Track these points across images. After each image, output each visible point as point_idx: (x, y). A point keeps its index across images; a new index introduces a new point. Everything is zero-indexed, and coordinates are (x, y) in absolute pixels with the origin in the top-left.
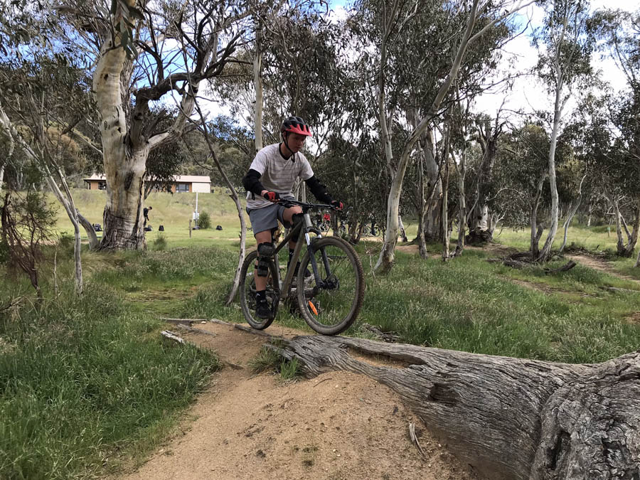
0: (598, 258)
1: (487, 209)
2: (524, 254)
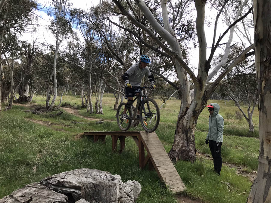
0: (75, 109)
1: (28, 87)
2: (43, 108)
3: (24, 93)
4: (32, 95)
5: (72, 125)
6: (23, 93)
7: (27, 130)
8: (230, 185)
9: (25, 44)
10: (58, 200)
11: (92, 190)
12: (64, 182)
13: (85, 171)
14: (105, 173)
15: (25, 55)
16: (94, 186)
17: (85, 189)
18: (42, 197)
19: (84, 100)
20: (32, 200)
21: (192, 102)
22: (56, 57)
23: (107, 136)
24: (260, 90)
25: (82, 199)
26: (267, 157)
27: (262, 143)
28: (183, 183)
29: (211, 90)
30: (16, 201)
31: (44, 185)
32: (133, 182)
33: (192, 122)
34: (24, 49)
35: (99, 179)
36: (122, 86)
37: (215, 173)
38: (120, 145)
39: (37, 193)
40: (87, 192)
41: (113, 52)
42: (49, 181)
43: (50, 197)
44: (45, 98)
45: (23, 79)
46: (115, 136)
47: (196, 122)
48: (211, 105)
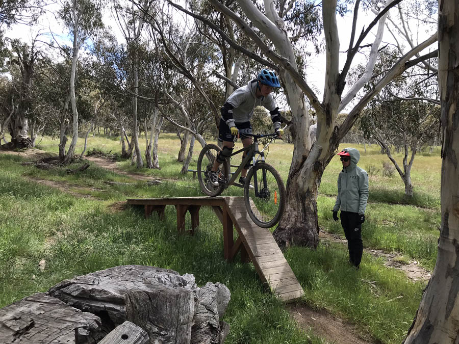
0: (110, 159)
1: (27, 121)
2: (54, 159)
3: (19, 132)
4: (34, 137)
5: (106, 188)
6: (17, 132)
7: (27, 196)
8: (375, 284)
9: (16, 44)
10: (82, 325)
11: (144, 305)
12: (93, 290)
13: (131, 270)
14: (167, 273)
15: (19, 64)
16: (148, 297)
17: (132, 302)
18: (53, 319)
19: (126, 144)
20: (34, 327)
21: (313, 146)
22: (75, 69)
23: (167, 206)
24: (446, 121)
25: (127, 322)
26: (455, 241)
27: (445, 216)
28: (299, 284)
29: (346, 126)
30: (4, 328)
31: (55, 297)
32: (216, 286)
33: (312, 181)
34: (15, 54)
35: (157, 283)
36: (192, 120)
37: (351, 266)
38: (190, 221)
39: (42, 312)
40: (136, 308)
41: (175, 59)
42: (65, 290)
43: (68, 319)
44: (58, 141)
45: (15, 108)
46: (182, 206)
47: (319, 180)
48: (346, 152)
